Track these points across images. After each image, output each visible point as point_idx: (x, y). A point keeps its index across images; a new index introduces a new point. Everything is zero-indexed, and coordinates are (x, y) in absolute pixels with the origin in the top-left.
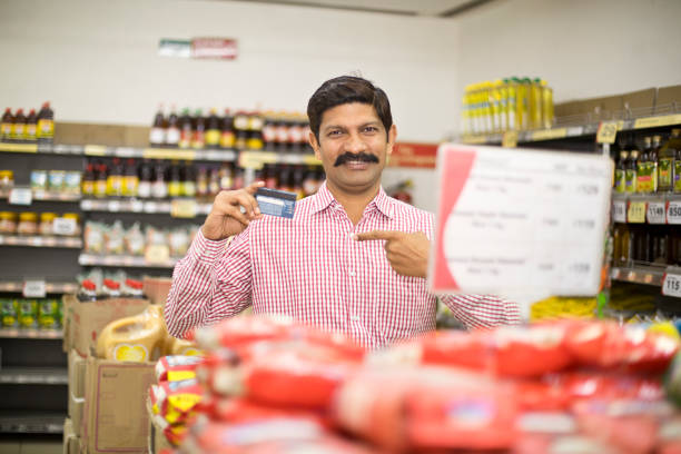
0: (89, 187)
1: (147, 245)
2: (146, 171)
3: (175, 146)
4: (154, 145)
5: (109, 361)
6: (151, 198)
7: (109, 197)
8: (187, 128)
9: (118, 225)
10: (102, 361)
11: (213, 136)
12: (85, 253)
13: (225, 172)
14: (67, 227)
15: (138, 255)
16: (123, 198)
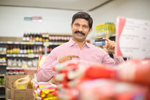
0: (8, 51)
1: (22, 64)
2: (22, 47)
3: (28, 41)
4: (24, 41)
5: (17, 89)
6: (23, 54)
7: (13, 54)
8: (31, 37)
9: (15, 60)
10: (16, 89)
11: (37, 39)
12: (8, 67)
13: (40, 47)
14: (3, 61)
15: (20, 67)
16: (16, 54)
